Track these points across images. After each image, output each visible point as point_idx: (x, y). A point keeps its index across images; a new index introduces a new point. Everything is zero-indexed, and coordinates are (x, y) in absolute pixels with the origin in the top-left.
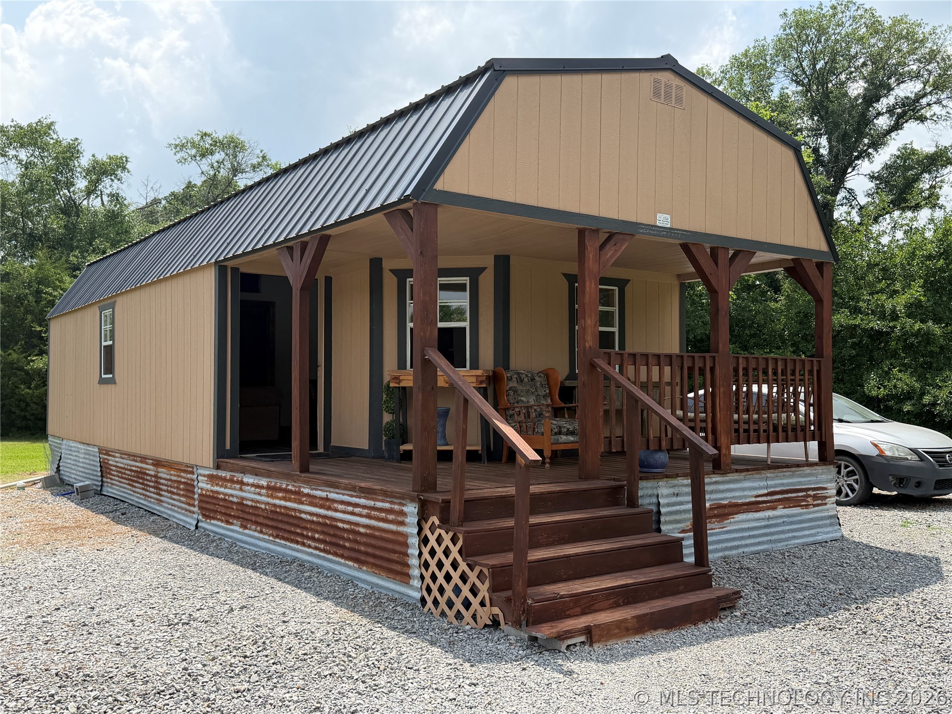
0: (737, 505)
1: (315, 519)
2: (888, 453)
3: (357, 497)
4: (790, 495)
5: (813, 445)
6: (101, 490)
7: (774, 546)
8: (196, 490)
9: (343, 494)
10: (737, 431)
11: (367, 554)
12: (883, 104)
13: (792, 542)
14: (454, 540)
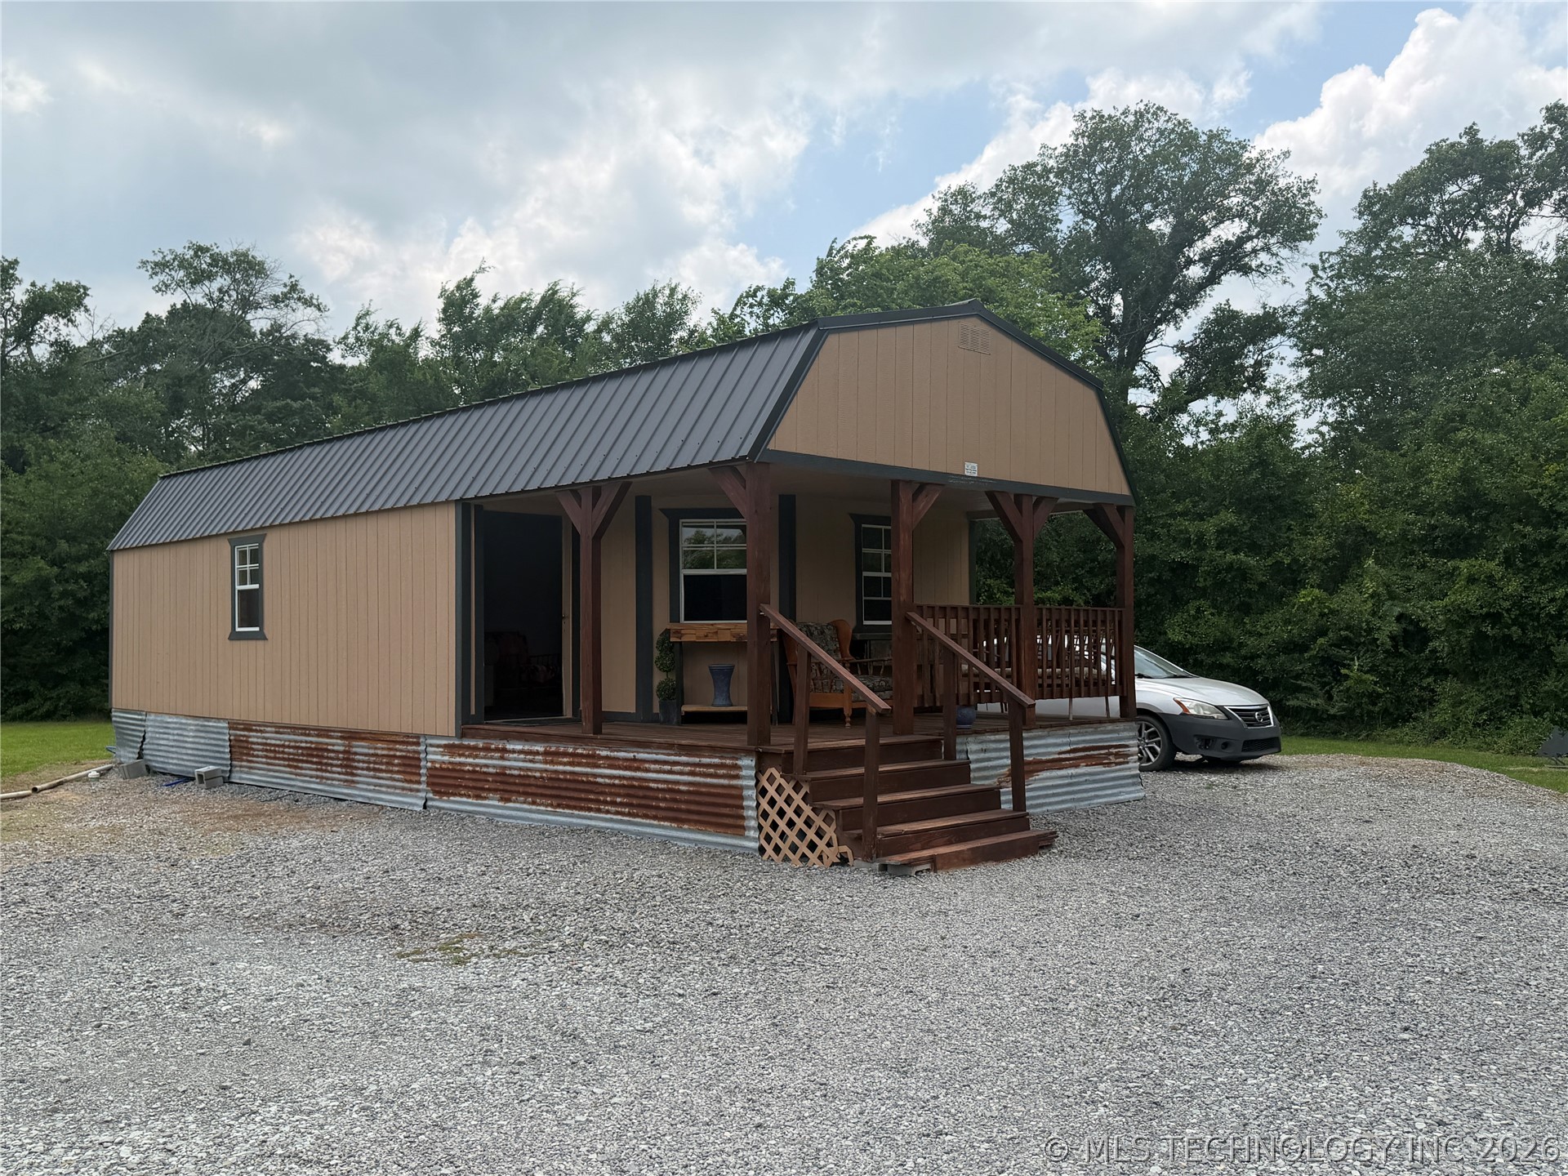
0: (1041, 762)
1: (617, 782)
2: (1192, 712)
3: (676, 755)
4: (1092, 752)
5: (1115, 700)
6: (229, 777)
7: (1077, 804)
8: (423, 763)
9: (657, 754)
10: (1041, 686)
11: (689, 811)
12: (1194, 252)
13: (1095, 801)
14: (797, 789)
